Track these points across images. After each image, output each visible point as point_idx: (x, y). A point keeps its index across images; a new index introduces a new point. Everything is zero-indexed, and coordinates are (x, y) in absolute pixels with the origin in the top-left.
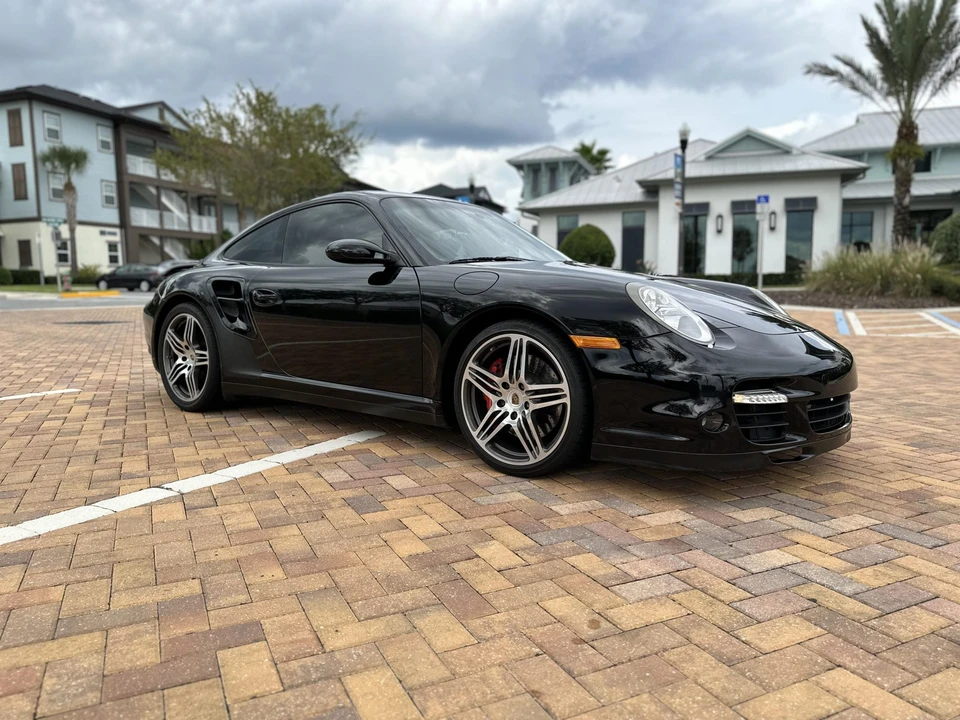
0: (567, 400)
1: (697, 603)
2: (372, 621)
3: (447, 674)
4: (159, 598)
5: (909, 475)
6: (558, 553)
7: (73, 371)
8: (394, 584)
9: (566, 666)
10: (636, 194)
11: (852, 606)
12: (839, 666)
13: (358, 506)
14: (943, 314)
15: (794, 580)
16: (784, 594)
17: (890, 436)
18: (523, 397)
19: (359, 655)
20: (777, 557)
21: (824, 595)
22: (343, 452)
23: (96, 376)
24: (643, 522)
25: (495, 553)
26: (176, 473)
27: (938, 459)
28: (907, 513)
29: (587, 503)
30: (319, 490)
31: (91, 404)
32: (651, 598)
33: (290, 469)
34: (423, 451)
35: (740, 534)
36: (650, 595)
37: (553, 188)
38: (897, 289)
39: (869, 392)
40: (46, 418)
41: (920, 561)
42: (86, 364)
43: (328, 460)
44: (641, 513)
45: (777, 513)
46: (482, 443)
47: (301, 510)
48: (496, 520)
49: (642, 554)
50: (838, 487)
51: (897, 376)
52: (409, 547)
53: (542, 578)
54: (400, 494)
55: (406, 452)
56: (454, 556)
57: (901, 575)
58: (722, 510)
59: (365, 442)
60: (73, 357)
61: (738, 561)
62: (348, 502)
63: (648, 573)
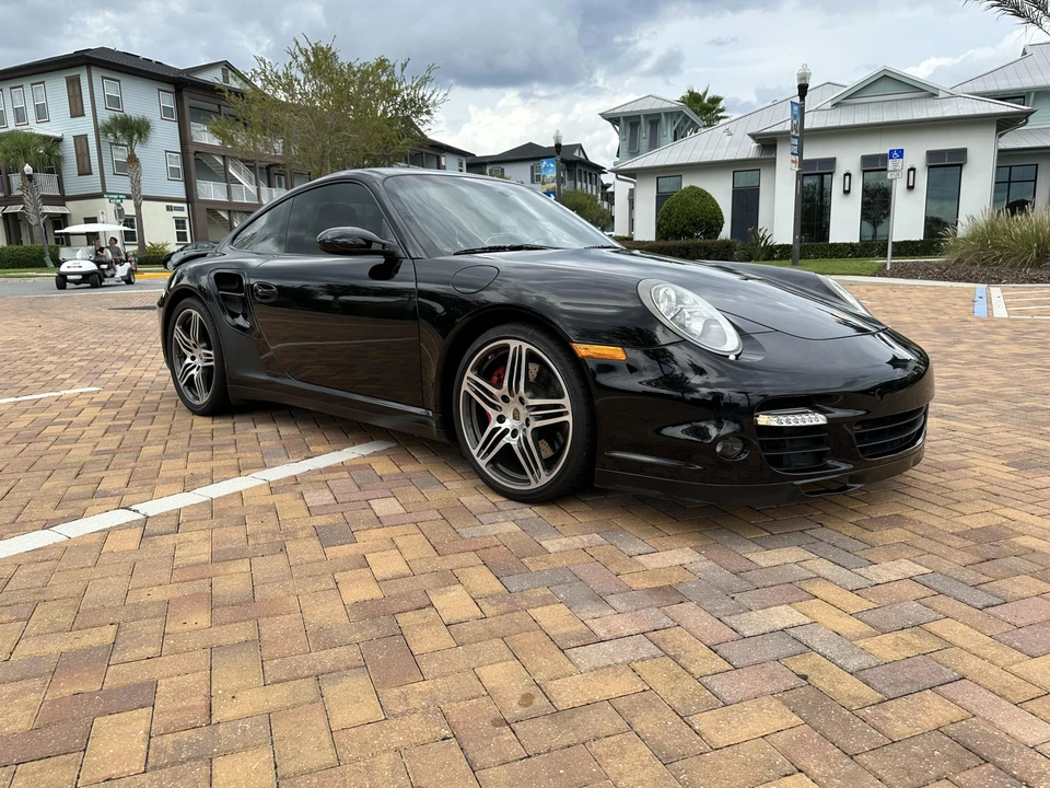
0: (569, 418)
1: (659, 676)
2: (278, 686)
3: (332, 759)
4: (65, 648)
5: (991, 506)
6: (524, 603)
7: (103, 366)
8: (323, 638)
9: (470, 756)
10: (749, 150)
11: (851, 687)
12: (800, 771)
13: (325, 537)
15: (791, 647)
16: (770, 666)
17: (989, 452)
18: (524, 413)
19: (244, 730)
20: (783, 616)
21: (819, 671)
22: (342, 467)
23: (125, 371)
24: (639, 563)
25: (454, 602)
26: (152, 491)
27: (1038, 485)
28: (968, 559)
29: (585, 538)
30: (294, 515)
31: (104, 405)
32: (609, 666)
33: (274, 488)
34: (429, 467)
35: (751, 582)
36: (609, 662)
37: (654, 144)
39: (985, 393)
40: (52, 422)
41: (960, 627)
42: (121, 358)
43: (320, 477)
44: (643, 550)
45: (807, 555)
46: (482, 463)
47: (262, 541)
48: (472, 558)
49: (621, 607)
50: (896, 521)
51: (1027, 371)
52: (359, 590)
53: (492, 635)
54: (380, 521)
55: (409, 468)
56: (405, 604)
57: (928, 644)
58: (741, 550)
59: (369, 456)
60: (111, 349)
61: (732, 621)
62: (318, 532)
63: (618, 633)
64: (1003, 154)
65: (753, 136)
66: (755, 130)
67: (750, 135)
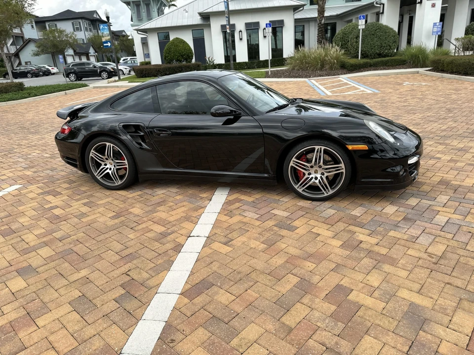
0: (344, 170)
1: (444, 241)
2: (371, 274)
4: (292, 285)
5: (432, 173)
9: (443, 273)
10: (197, 20)
13: (286, 228)
14: (348, 78)
15: (456, 226)
16: (460, 232)
18: (321, 171)
20: (441, 218)
22: (231, 201)
24: (387, 213)
28: (451, 191)
29: (359, 209)
31: (50, 194)
33: (226, 215)
35: (420, 211)
36: (429, 242)
37: (150, 18)
38: (327, 67)
43: (233, 207)
45: (418, 199)
46: (300, 191)
47: (268, 234)
49: (406, 227)
50: (420, 183)
54: (290, 219)
56: (355, 243)
59: (230, 194)
61: (434, 222)
63: (418, 234)
64: (296, 21)
65: (200, 14)
66: (201, 11)
67: (198, 13)
